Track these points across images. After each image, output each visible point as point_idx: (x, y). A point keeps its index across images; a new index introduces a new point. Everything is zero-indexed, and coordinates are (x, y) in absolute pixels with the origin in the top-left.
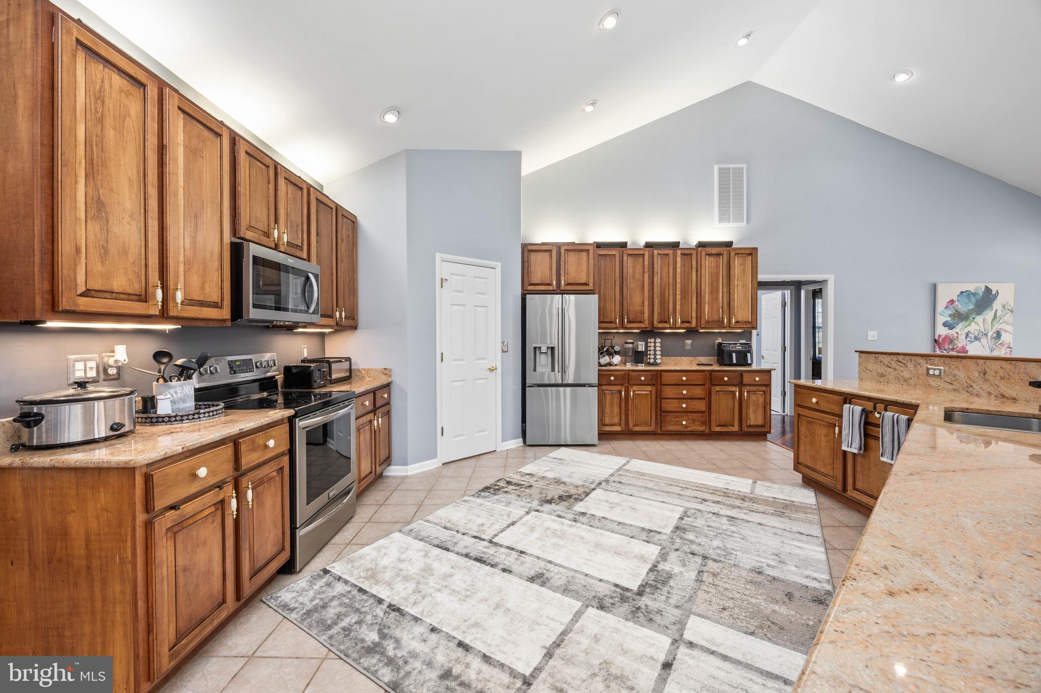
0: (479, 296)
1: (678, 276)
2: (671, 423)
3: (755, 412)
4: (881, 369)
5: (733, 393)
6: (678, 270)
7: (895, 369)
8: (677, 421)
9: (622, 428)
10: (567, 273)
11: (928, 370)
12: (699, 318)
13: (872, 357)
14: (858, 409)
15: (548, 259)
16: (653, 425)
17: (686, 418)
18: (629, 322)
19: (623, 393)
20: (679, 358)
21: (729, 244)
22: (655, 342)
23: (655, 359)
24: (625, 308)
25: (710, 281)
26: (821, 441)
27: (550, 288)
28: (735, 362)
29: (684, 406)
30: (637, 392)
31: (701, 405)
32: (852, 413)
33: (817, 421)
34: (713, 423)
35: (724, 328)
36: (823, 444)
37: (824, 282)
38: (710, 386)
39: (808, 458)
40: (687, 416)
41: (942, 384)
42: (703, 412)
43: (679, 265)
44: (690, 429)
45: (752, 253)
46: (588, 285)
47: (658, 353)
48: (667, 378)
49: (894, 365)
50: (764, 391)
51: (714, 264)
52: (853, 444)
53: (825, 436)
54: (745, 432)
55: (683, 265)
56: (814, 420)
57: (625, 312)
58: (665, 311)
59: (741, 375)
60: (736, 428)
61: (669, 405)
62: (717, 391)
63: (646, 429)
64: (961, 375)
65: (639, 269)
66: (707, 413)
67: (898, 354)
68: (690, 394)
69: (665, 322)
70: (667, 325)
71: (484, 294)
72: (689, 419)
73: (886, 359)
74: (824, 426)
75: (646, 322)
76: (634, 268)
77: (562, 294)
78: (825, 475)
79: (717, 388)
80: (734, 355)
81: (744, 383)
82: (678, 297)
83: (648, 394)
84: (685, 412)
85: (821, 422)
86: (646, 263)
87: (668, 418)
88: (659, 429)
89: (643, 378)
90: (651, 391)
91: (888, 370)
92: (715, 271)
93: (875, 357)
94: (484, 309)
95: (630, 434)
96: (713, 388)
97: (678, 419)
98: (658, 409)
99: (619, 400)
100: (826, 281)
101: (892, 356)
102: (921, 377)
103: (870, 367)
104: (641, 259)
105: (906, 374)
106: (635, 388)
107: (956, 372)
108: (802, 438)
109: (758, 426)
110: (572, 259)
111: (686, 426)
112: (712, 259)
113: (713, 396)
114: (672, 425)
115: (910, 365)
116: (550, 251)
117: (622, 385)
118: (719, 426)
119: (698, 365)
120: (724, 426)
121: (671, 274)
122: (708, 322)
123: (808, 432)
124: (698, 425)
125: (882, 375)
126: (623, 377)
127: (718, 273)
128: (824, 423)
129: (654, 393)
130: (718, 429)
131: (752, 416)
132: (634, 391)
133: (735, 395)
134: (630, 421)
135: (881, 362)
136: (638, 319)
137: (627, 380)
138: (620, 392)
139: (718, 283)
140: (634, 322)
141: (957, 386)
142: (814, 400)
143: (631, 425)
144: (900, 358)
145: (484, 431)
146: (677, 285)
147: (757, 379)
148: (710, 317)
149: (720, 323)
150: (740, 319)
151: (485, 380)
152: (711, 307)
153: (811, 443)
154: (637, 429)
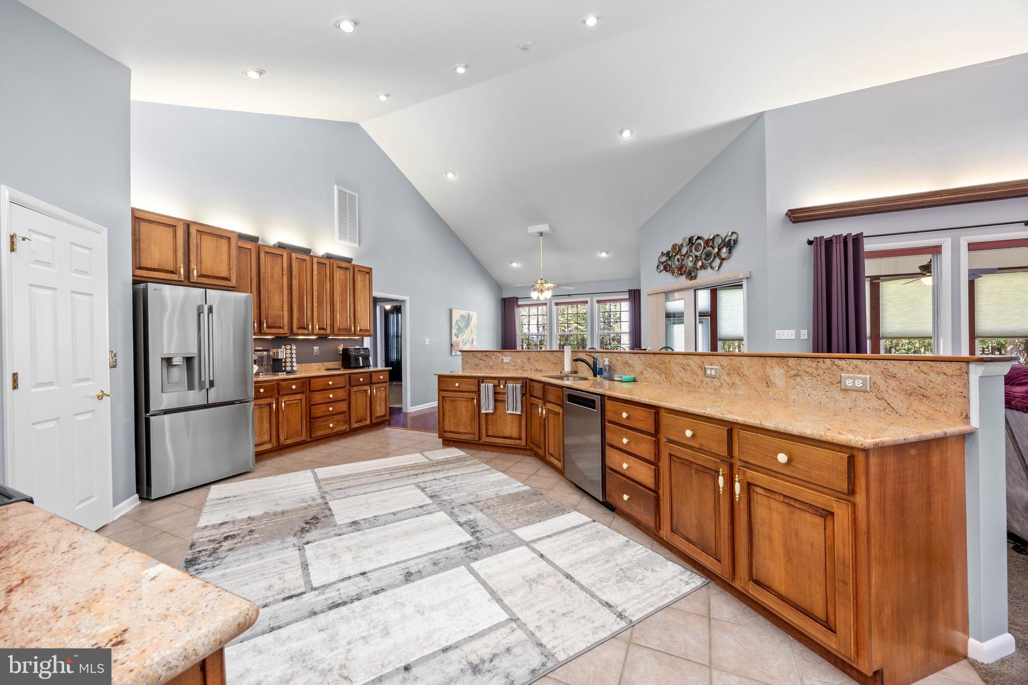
0: (76, 275)
1: (315, 283)
2: (320, 428)
3: (380, 405)
4: (476, 362)
5: (366, 391)
6: (315, 278)
7: (485, 361)
8: (325, 425)
9: (273, 445)
10: (199, 262)
11: (503, 359)
12: (332, 325)
13: (471, 354)
14: (491, 385)
15: (171, 237)
16: (304, 434)
17: (332, 420)
18: (268, 327)
19: (274, 405)
20: (309, 365)
21: (349, 261)
22: (291, 349)
23: (292, 366)
24: (263, 312)
25: (340, 292)
26: (462, 412)
27: (175, 277)
28: (361, 365)
29: (331, 409)
30: (287, 403)
31: (343, 406)
32: (487, 389)
33: (458, 399)
34: (353, 421)
35: (351, 335)
36: (464, 413)
37: (403, 301)
38: (349, 387)
39: (452, 425)
40: (333, 418)
41: (510, 367)
42: (345, 412)
43: (315, 273)
44: (335, 430)
45: (368, 272)
46: (230, 281)
47: (294, 360)
48: (316, 384)
49: (484, 358)
50: (385, 387)
51: (343, 277)
52: (490, 408)
53: (465, 407)
54: (374, 423)
55: (319, 273)
56: (456, 399)
57: (263, 316)
58: (303, 317)
59: (371, 375)
60: (368, 422)
61: (318, 411)
62: (355, 391)
63: (298, 439)
64: (519, 361)
65: (278, 270)
66: (347, 413)
67: (486, 351)
68: (335, 397)
69: (304, 328)
70: (306, 332)
71: (85, 273)
72: (334, 421)
73: (480, 355)
74: (464, 401)
75: (286, 328)
76: (273, 268)
77: (206, 288)
78: (465, 433)
79: (355, 389)
80: (361, 358)
81: (373, 382)
82: (315, 304)
83: (299, 402)
84: (332, 414)
85: (461, 399)
86: (285, 265)
87: (317, 424)
88: (309, 437)
89: (294, 387)
90: (301, 399)
91: (481, 361)
92: (344, 283)
93: (473, 354)
94: (87, 298)
95: (280, 449)
96: (352, 389)
97: (325, 423)
98: (308, 416)
99: (269, 414)
100: (405, 301)
101: (483, 353)
102: (499, 364)
103: (469, 361)
104: (279, 260)
105: (491, 363)
106: (286, 398)
107: (517, 360)
108: (447, 413)
109: (382, 416)
110: (208, 244)
111: (332, 428)
112: (342, 271)
113: (352, 397)
114: (321, 430)
115: (493, 357)
116: (174, 227)
117: (271, 397)
118: (357, 422)
119: (326, 370)
120: (360, 421)
121: (309, 280)
122: (339, 329)
123: (451, 408)
124: (341, 425)
125: (477, 365)
126: (272, 388)
127: (346, 287)
128: (464, 399)
129: (304, 401)
130: (356, 425)
131: (378, 409)
132: (285, 402)
133: (368, 393)
134: (281, 435)
135: (476, 357)
136: (278, 324)
137: (276, 391)
138: (270, 405)
139: (346, 293)
140: (274, 327)
141: (517, 367)
142: (457, 385)
143: (282, 438)
144: (488, 353)
145: (91, 497)
146: (314, 292)
147: (381, 377)
148: (341, 325)
149: (347, 331)
150: (362, 328)
151: (91, 414)
152: (341, 316)
153: (454, 414)
154: (288, 442)
